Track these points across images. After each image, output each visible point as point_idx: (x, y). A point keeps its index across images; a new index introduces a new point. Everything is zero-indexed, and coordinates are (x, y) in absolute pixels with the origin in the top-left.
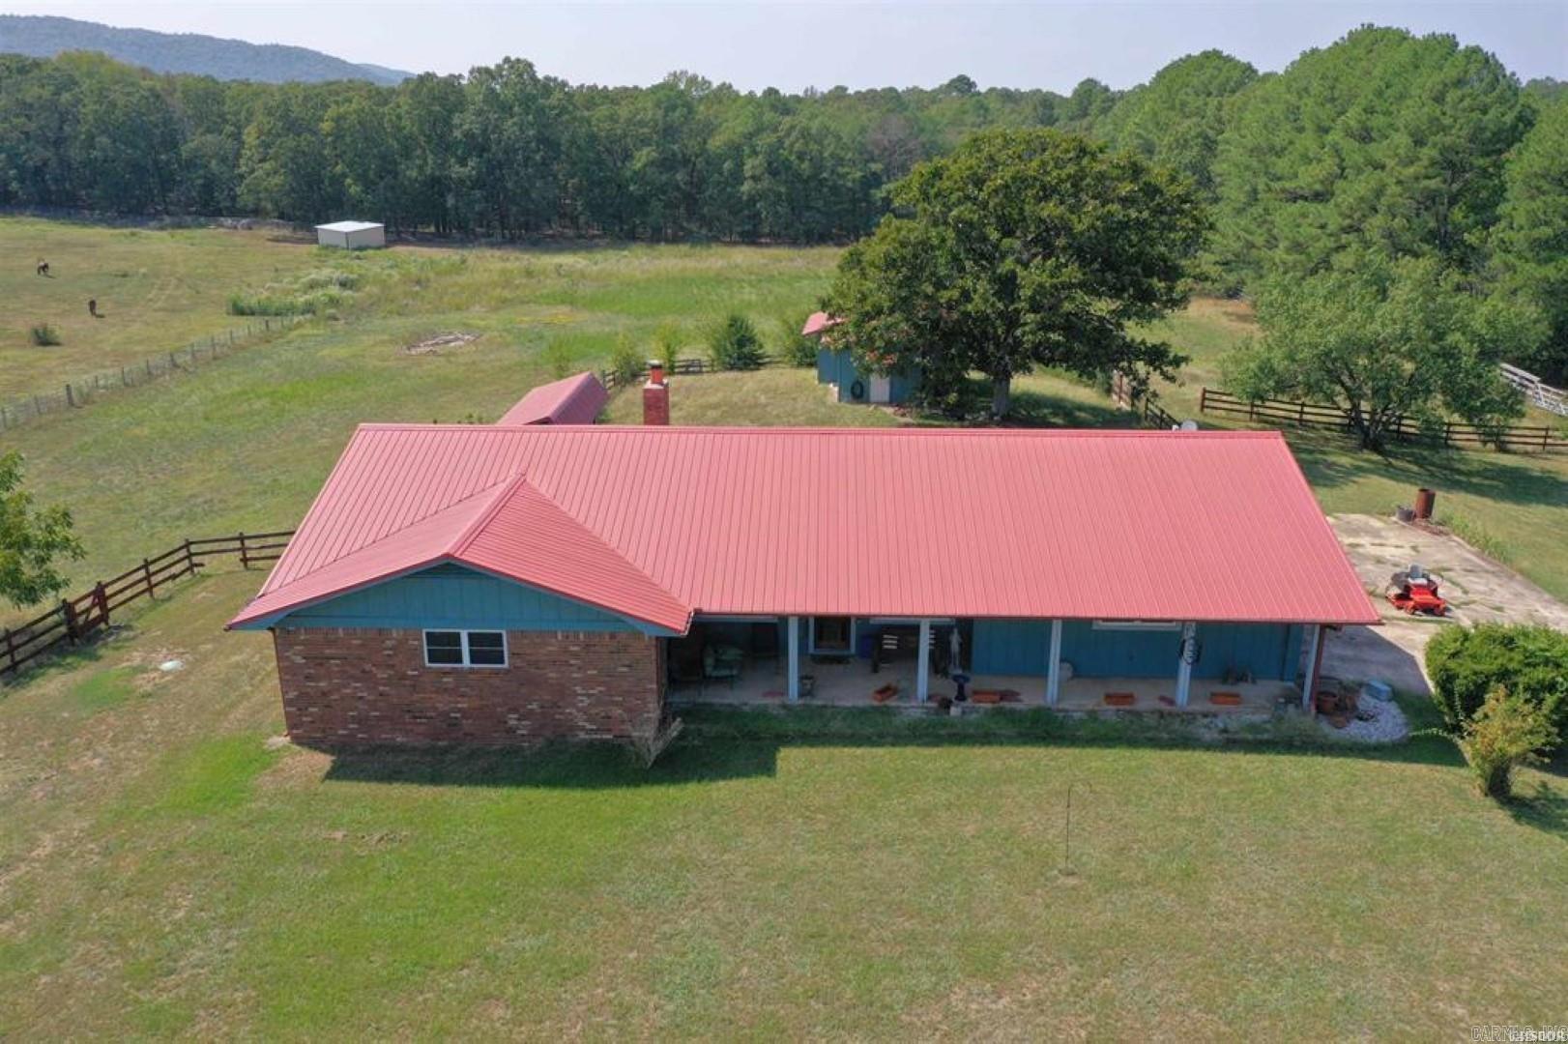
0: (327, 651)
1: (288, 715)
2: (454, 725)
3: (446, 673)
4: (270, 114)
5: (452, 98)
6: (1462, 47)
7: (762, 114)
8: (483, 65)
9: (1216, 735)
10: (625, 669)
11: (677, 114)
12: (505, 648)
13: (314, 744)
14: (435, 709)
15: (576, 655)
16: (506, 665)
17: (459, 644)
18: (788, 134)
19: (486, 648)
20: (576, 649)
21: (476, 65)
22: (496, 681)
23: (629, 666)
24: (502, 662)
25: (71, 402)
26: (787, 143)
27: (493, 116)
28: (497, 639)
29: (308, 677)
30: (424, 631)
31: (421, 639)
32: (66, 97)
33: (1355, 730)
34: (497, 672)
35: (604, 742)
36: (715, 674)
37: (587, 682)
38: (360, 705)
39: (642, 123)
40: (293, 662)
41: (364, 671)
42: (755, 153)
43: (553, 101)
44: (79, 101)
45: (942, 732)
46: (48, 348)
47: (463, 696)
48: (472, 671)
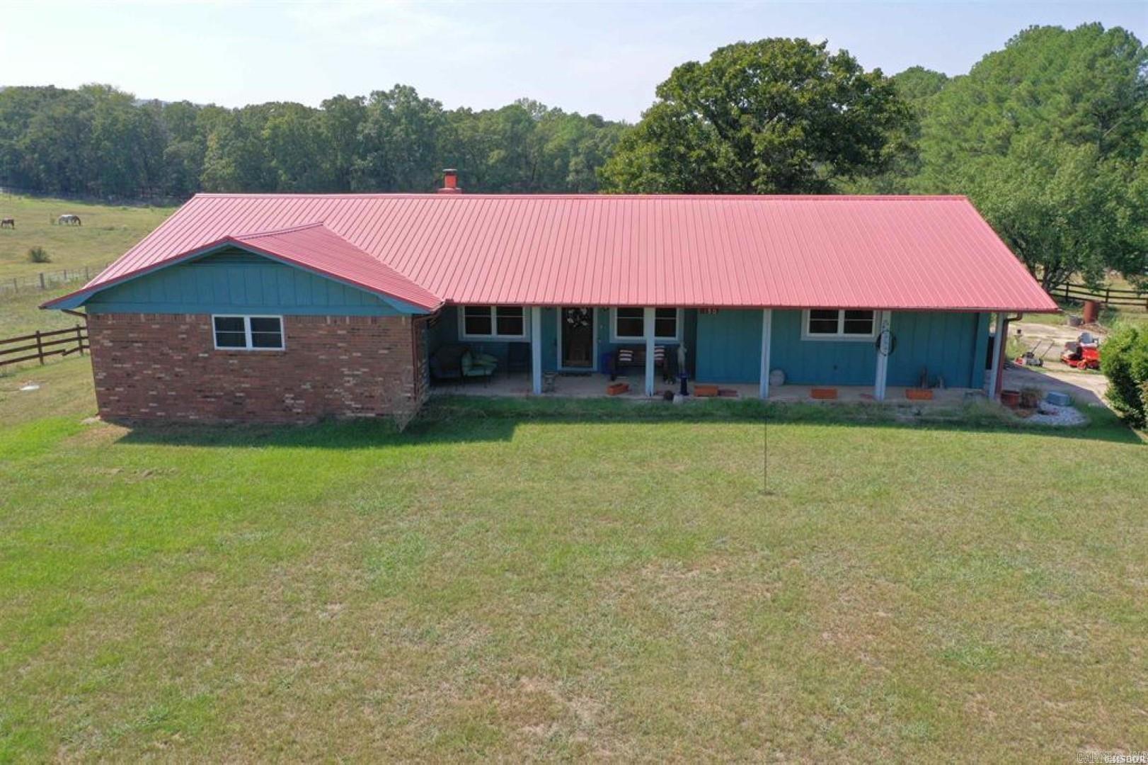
0: (131, 335)
1: (98, 393)
2: (239, 403)
3: (232, 355)
4: (227, 125)
5: (357, 113)
6: (1106, 30)
7: (583, 126)
8: (381, 90)
9: (911, 417)
10: (386, 352)
11: (521, 126)
12: (282, 332)
13: (120, 421)
14: (222, 389)
15: (342, 338)
16: (283, 349)
17: (242, 328)
18: (602, 140)
19: (266, 331)
20: (343, 332)
21: (375, 90)
22: (274, 363)
23: (389, 349)
24: (280, 346)
25: (43, 286)
26: (601, 146)
27: (385, 125)
28: (275, 324)
29: (115, 359)
30: (213, 316)
31: (211, 324)
32: (83, 114)
33: (1036, 418)
34: (275, 355)
35: (367, 419)
36: (471, 374)
37: (352, 364)
38: (160, 386)
39: (494, 133)
40: (102, 345)
41: (162, 354)
42: (577, 154)
43: (430, 115)
44: (92, 118)
45: (664, 413)
46: (42, 265)
47: (246, 377)
48: (253, 353)
